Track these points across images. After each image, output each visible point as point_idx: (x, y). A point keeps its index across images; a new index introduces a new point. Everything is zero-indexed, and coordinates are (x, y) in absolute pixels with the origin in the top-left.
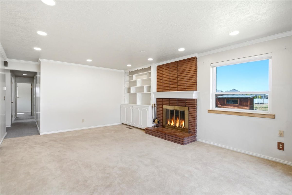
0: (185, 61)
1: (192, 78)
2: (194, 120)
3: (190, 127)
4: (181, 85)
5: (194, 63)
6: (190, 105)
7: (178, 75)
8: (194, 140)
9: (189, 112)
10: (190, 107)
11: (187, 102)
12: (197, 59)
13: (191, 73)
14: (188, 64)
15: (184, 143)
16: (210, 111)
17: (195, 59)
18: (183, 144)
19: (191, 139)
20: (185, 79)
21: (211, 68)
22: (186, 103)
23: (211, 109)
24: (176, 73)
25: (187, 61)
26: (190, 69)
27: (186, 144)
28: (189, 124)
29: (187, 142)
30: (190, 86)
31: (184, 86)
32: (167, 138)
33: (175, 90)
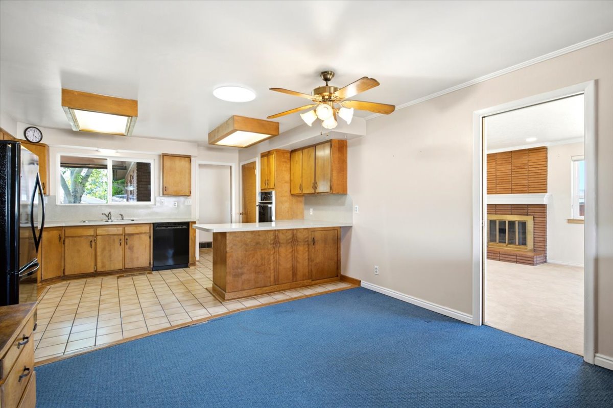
0: (527, 152)
1: (539, 176)
2: (543, 234)
3: (536, 244)
4: (519, 184)
5: (541, 155)
6: (536, 214)
7: (513, 171)
8: (544, 260)
9: (534, 222)
10: (535, 216)
11: (529, 208)
12: (547, 149)
13: (537, 169)
14: (531, 156)
15: (535, 262)
16: (570, 221)
17: (545, 150)
18: (533, 264)
19: (542, 258)
20: (527, 177)
21: (572, 162)
22: (529, 211)
23: (572, 218)
24: (508, 167)
25: (531, 152)
26: (535, 164)
27: (537, 264)
28: (534, 240)
29: (538, 262)
30: (536, 186)
31: (524, 187)
32: (501, 258)
33: (507, 192)
